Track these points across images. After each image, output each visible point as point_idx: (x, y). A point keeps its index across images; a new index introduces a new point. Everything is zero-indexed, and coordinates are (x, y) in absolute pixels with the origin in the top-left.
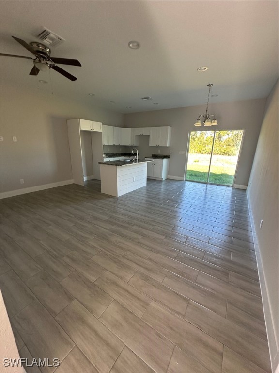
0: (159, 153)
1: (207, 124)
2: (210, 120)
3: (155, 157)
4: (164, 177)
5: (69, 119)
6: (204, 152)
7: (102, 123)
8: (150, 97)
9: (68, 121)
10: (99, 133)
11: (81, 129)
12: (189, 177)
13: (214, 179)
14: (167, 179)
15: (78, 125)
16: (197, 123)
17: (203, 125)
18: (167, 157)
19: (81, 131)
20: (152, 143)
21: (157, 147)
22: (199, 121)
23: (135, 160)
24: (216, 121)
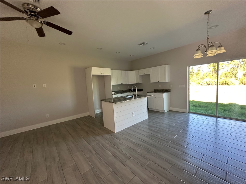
0: (160, 87)
1: (211, 53)
2: (214, 48)
3: (156, 91)
4: (166, 109)
5: (86, 69)
6: (202, 84)
7: (110, 69)
8: (145, 43)
9: (86, 70)
10: (109, 76)
11: (93, 74)
12: (192, 107)
13: (222, 111)
14: (170, 111)
15: (90, 71)
16: (197, 53)
17: (204, 55)
18: (167, 91)
19: (93, 76)
20: (153, 80)
21: (158, 83)
22: (199, 51)
23: (135, 96)
24: (223, 48)
